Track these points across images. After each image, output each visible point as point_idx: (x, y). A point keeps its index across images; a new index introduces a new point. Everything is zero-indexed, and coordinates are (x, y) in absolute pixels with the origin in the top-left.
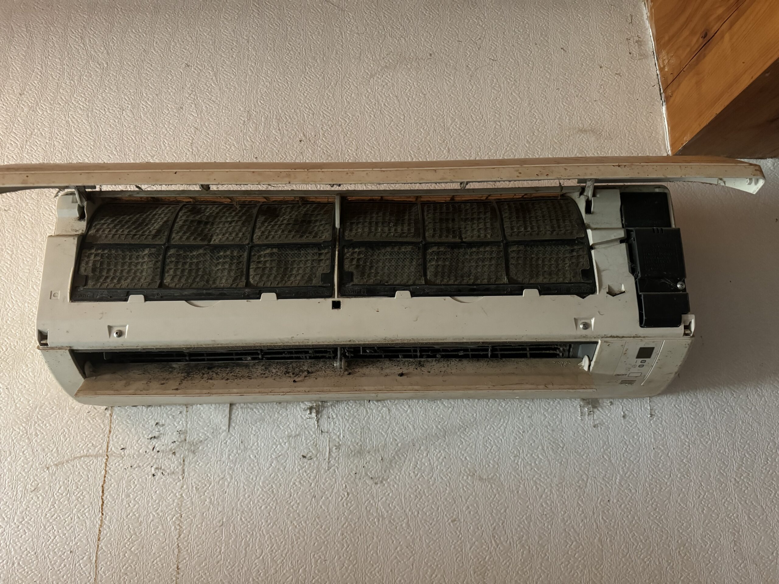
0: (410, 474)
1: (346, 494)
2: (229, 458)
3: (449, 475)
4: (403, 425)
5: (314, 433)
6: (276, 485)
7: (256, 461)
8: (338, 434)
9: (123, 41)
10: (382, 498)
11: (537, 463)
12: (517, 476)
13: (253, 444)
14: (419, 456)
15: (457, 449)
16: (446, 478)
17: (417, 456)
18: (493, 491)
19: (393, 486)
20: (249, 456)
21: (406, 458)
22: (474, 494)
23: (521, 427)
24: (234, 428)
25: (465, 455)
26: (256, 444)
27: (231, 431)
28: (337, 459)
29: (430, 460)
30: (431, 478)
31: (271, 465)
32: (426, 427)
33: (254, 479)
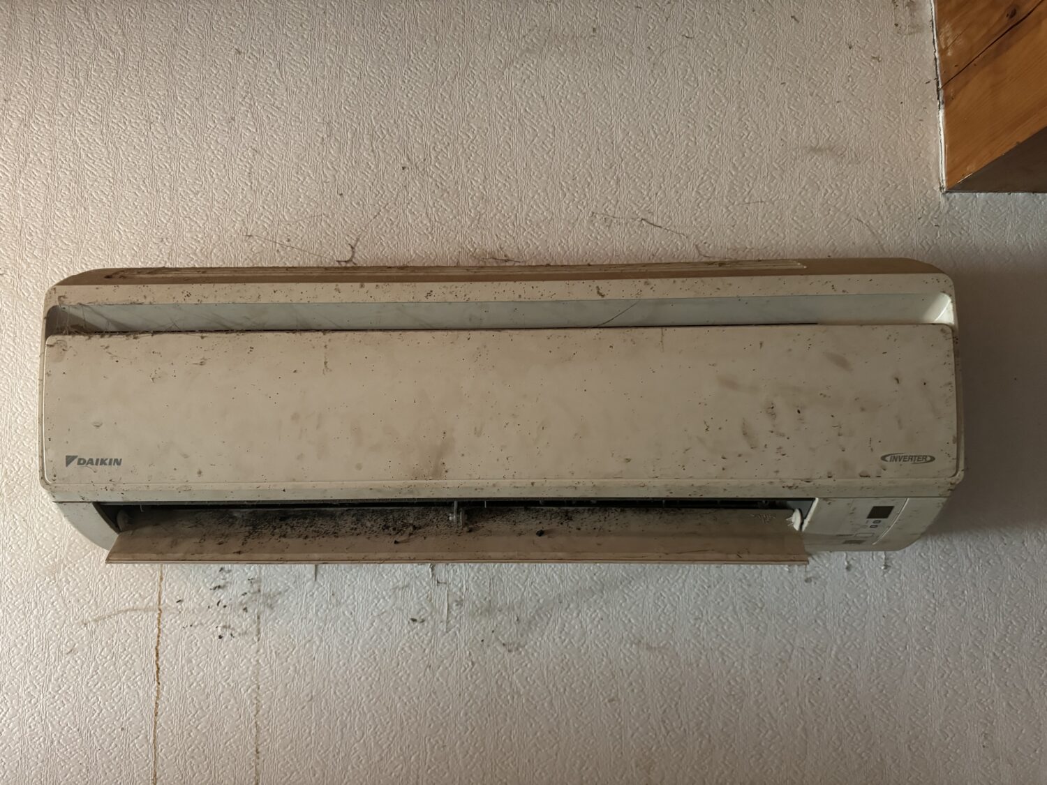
0: (554, 640)
1: (470, 664)
2: (317, 615)
3: (607, 641)
4: (546, 575)
5: (428, 583)
6: (379, 650)
7: (352, 619)
8: (460, 585)
9: (144, 14)
10: (517, 670)
11: (725, 627)
12: (697, 644)
13: (348, 597)
14: (567, 617)
15: (618, 608)
16: (602, 645)
17: (564, 617)
18: (664, 664)
19: (533, 654)
20: (343, 612)
21: (549, 619)
22: (639, 667)
23: (706, 581)
24: (323, 576)
25: (629, 616)
26: (351, 597)
27: (318, 580)
28: (458, 617)
29: (581, 622)
30: (582, 645)
31: (372, 625)
32: (577, 578)
33: (351, 642)
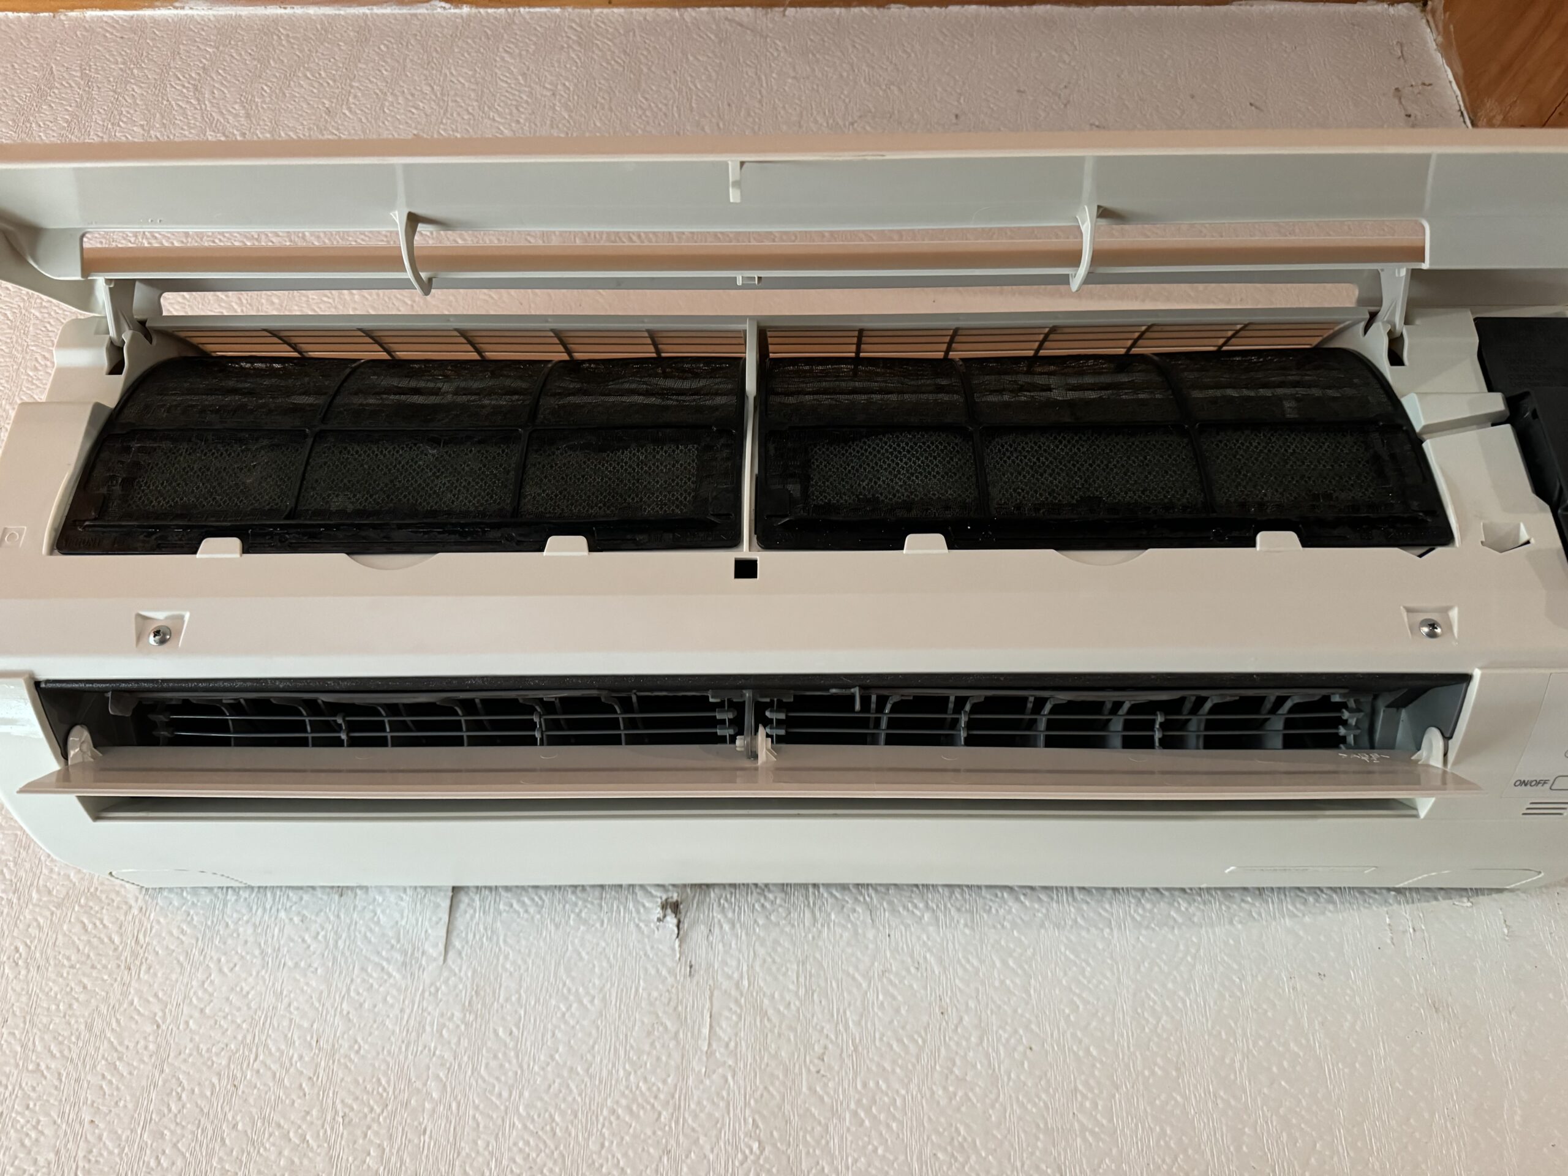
0: (933, 1093)
1: (755, 1146)
2: (441, 1035)
3: (1044, 1096)
4: (912, 957)
5: (671, 972)
6: (563, 1114)
7: (511, 1045)
8: (736, 976)
11: (1285, 1064)
12: (1233, 1102)
13: (507, 1000)
14: (958, 1044)
15: (1062, 1023)
16: (1035, 1105)
17: (952, 1044)
18: (1167, 1144)
19: (888, 1126)
20: (496, 1032)
21: (921, 1049)
22: (1114, 1151)
23: (1235, 966)
24: (460, 953)
25: (1086, 1041)
26: (514, 999)
27: (450, 962)
28: (732, 1044)
29: (987, 1055)
30: (993, 1107)
31: (552, 1057)
32: (975, 962)
33: (505, 1094)
